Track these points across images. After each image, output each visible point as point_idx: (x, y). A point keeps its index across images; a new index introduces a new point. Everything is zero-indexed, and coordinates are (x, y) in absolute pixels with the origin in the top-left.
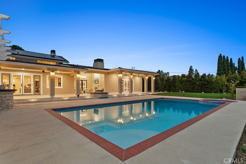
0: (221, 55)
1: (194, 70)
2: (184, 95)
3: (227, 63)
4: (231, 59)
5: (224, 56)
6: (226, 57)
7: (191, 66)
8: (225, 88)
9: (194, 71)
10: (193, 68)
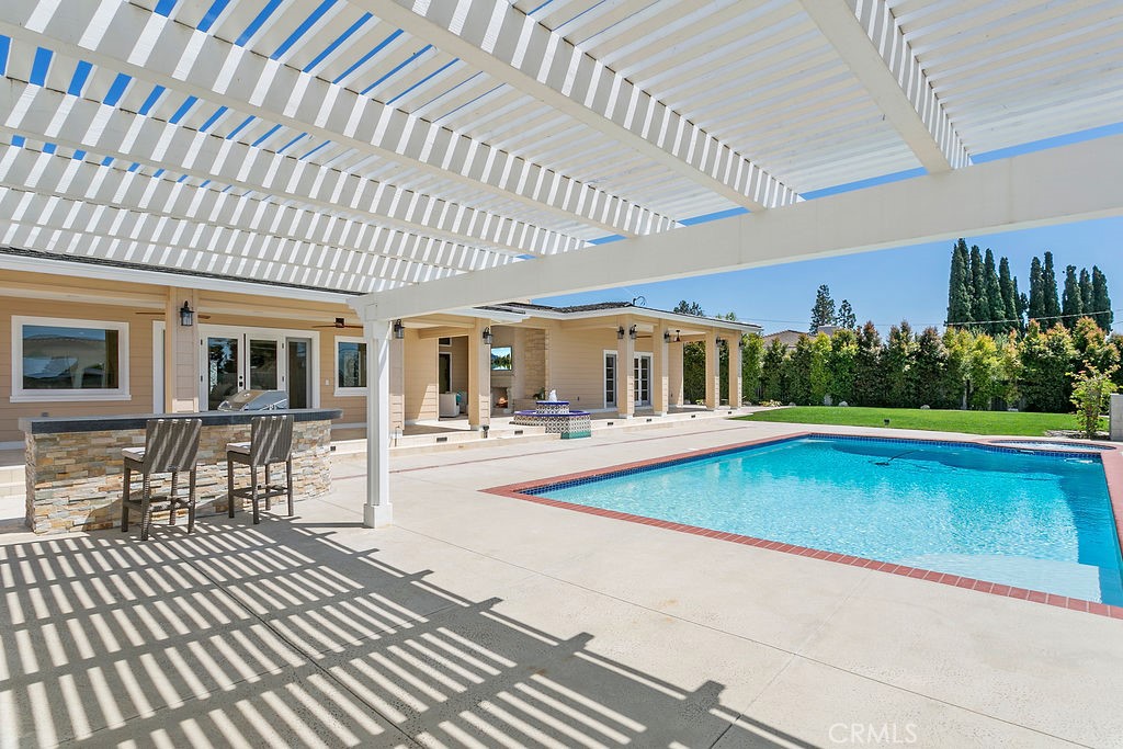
0: (962, 242)
1: (838, 306)
2: (887, 421)
3: (989, 279)
4: (1004, 262)
5: (975, 250)
6: (983, 254)
7: (824, 288)
8: (1016, 388)
9: (837, 310)
10: (832, 296)
